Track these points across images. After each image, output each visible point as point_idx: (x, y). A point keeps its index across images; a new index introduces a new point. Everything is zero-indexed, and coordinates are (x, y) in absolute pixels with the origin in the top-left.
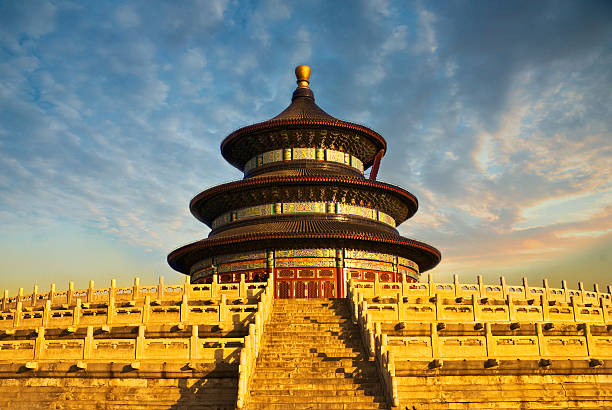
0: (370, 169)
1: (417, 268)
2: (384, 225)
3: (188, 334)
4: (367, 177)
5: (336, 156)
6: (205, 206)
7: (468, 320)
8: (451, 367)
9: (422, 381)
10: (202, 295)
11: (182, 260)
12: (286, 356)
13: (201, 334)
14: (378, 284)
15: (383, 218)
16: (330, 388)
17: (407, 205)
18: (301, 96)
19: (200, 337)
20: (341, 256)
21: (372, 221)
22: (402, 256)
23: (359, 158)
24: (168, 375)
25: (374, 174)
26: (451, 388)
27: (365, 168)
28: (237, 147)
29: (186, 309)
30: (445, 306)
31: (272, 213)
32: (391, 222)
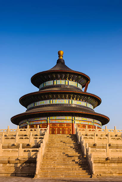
0: (84, 88)
1: (101, 124)
2: (89, 108)
3: (18, 147)
4: (83, 91)
5: (72, 83)
6: (25, 100)
8: (114, 160)
9: (103, 165)
10: (23, 133)
11: (16, 120)
12: (54, 155)
13: (23, 147)
14: (87, 128)
15: (90, 106)
16: (70, 167)
17: (97, 101)
18: (60, 62)
20: (73, 119)
21: (85, 107)
22: (96, 119)
23: (80, 84)
24: (10, 162)
25: (86, 90)
26: (113, 168)
27: (83, 87)
28: (37, 80)
29: (17, 138)
30: (112, 138)
31: (49, 103)
32: (92, 107)
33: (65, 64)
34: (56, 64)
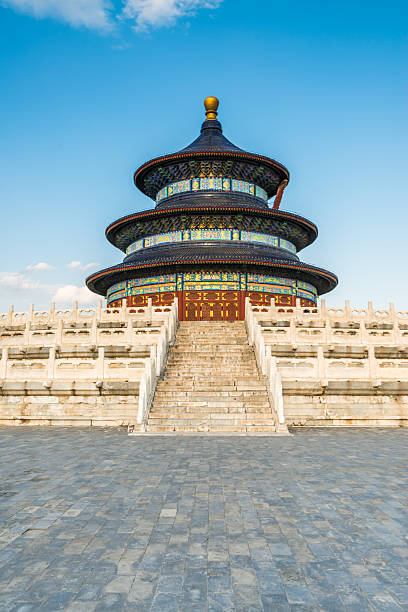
0: (273, 198)
1: (315, 292)
2: (285, 251)
3: (94, 353)
4: (271, 206)
8: (336, 387)
9: (309, 399)
12: (186, 375)
13: (108, 354)
15: (285, 245)
16: (223, 405)
17: (304, 232)
18: (212, 129)
20: (243, 280)
21: (274, 248)
22: (302, 280)
23: (263, 188)
24: (77, 393)
25: (277, 203)
27: (270, 196)
28: (148, 178)
29: (93, 330)
31: (181, 240)
32: (292, 249)
33: (224, 134)
34: (199, 134)
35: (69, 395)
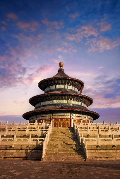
0: (80, 91)
1: (93, 119)
2: (83, 107)
3: (28, 137)
4: (79, 93)
5: (70, 87)
6: (34, 101)
7: (107, 134)
8: (103, 147)
9: (94, 151)
10: (32, 126)
11: (27, 116)
12: (56, 144)
14: (82, 123)
15: (83, 105)
16: (69, 153)
17: (89, 101)
18: (61, 71)
19: (32, 138)
20: (71, 115)
21: (80, 106)
22: (89, 116)
23: (77, 88)
24: (22, 149)
27: (78, 90)
28: (43, 85)
29: (28, 130)
30: (101, 130)
31: (52, 103)
32: (86, 106)
34: (58, 72)
35: (19, 150)
